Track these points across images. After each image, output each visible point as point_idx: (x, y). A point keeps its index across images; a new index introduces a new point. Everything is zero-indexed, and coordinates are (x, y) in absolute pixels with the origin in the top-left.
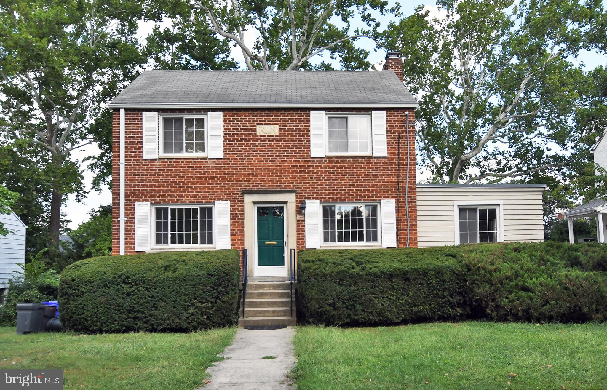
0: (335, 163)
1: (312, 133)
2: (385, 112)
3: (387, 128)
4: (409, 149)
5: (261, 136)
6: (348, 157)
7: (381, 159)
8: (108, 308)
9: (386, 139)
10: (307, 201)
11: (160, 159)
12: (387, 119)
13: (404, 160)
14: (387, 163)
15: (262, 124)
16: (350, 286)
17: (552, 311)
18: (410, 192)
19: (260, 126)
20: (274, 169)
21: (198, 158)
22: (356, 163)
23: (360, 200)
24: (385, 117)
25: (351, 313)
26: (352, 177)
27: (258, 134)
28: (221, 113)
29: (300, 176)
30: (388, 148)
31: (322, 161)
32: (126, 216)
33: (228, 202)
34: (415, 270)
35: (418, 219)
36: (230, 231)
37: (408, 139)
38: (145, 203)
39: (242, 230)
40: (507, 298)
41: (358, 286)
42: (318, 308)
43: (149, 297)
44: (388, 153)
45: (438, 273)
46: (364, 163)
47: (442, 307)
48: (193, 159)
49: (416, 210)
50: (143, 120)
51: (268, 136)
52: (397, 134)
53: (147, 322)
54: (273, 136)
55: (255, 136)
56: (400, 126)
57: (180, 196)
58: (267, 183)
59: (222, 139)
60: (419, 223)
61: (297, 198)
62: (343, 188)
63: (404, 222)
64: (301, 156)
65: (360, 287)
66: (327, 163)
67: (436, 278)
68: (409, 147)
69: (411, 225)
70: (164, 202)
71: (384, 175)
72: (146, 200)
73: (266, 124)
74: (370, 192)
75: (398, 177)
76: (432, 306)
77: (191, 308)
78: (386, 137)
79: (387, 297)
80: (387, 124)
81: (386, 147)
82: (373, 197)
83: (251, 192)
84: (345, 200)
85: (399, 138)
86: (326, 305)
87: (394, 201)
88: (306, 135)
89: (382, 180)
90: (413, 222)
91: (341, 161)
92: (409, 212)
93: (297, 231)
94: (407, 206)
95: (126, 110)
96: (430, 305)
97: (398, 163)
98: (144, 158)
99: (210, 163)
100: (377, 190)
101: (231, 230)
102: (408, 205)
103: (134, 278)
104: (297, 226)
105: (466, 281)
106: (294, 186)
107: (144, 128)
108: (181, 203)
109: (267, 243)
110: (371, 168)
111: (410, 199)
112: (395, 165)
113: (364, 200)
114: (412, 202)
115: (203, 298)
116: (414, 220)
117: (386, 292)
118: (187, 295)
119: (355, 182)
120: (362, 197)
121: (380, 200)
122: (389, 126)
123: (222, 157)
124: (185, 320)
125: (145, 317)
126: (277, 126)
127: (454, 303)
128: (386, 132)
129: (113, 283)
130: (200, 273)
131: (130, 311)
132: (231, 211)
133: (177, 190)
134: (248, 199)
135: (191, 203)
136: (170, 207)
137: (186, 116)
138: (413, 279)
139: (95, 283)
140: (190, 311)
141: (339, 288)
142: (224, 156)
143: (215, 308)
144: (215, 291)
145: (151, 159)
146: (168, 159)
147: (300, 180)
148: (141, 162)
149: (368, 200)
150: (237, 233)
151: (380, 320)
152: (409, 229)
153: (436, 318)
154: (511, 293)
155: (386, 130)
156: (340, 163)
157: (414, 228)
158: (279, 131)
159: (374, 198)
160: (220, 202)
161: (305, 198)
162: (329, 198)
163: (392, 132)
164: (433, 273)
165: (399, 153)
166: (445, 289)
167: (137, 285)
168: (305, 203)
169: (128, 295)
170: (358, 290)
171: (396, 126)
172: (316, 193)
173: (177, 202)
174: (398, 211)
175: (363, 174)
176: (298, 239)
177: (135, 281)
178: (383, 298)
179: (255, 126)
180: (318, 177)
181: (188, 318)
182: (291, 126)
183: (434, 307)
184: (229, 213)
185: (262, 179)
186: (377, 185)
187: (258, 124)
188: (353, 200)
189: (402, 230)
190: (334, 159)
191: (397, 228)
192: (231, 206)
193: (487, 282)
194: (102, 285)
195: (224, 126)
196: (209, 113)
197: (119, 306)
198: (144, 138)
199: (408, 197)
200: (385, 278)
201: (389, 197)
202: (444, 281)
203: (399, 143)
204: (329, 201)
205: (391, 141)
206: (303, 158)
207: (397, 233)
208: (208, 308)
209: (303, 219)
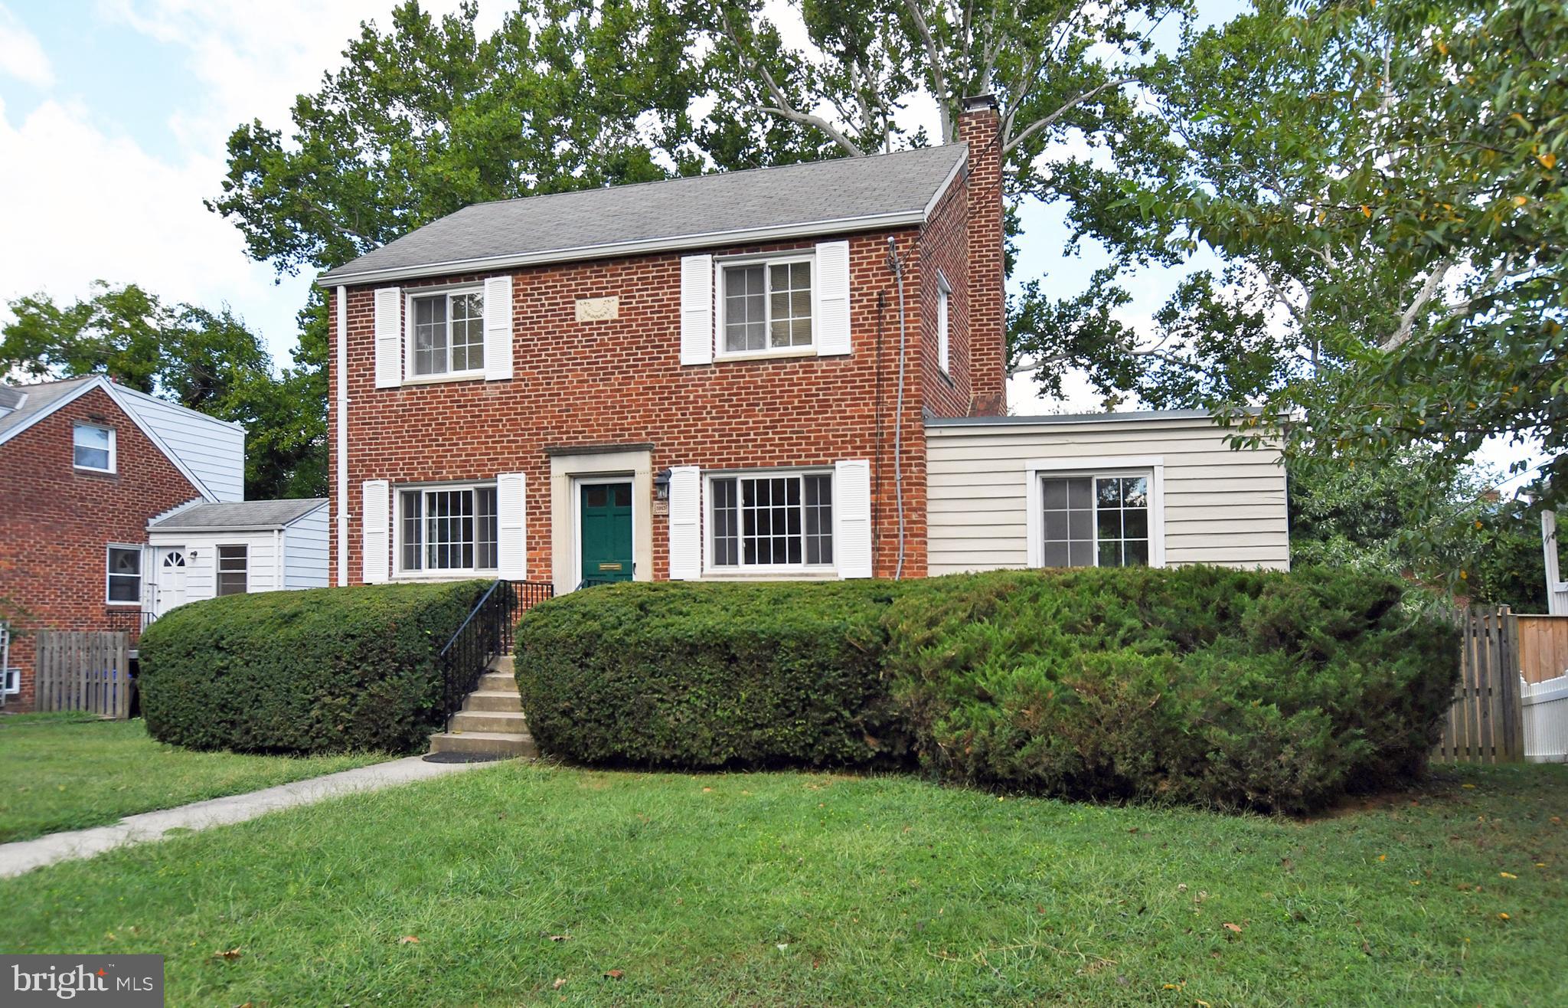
0: (733, 377)
1: (683, 310)
2: (845, 244)
3: (852, 283)
4: (902, 332)
5: (583, 324)
6: (762, 361)
7: (837, 360)
8: (191, 700)
9: (848, 311)
10: (673, 469)
11: (405, 387)
12: (851, 259)
13: (893, 360)
14: (852, 369)
15: (584, 297)
16: (603, 670)
17: (1037, 764)
18: (906, 439)
19: (583, 301)
20: (609, 397)
21: (467, 382)
22: (778, 374)
23: (790, 463)
24: (847, 256)
25: (609, 736)
26: (771, 407)
27: (578, 320)
28: (508, 280)
29: (661, 410)
30: (853, 332)
31: (705, 373)
32: (350, 510)
33: (522, 476)
34: (753, 636)
35: (929, 508)
36: (524, 540)
37: (902, 307)
38: (380, 482)
39: (547, 538)
40: (947, 719)
41: (620, 671)
42: (542, 720)
43: (249, 679)
44: (853, 345)
45: (806, 645)
46: (797, 372)
47: (827, 734)
48: (461, 383)
49: (924, 485)
50: (376, 307)
51: (598, 323)
52: (875, 296)
53: (248, 732)
54: (606, 322)
55: (572, 326)
56: (883, 274)
57: (439, 466)
58: (594, 431)
59: (511, 336)
60: (931, 519)
61: (654, 463)
62: (752, 436)
63: (892, 517)
64: (663, 364)
65: (624, 674)
66: (717, 378)
67: (803, 657)
68: (902, 326)
69: (909, 522)
70: (412, 480)
71: (843, 400)
72: (381, 476)
73: (593, 296)
74: (812, 444)
75: (878, 404)
76: (799, 729)
77: (317, 705)
78: (848, 305)
79: (688, 702)
80: (852, 272)
81: (848, 329)
82: (818, 456)
83: (563, 453)
84: (755, 465)
85: (880, 305)
86: (556, 714)
87: (866, 463)
88: (671, 313)
89: (840, 412)
90: (914, 517)
91: (747, 370)
92: (902, 491)
93: (654, 540)
94: (898, 476)
95: (349, 288)
96: (795, 726)
97: (878, 368)
98: (378, 386)
99: (490, 392)
100: (826, 437)
101: (528, 538)
102: (902, 472)
103: (230, 639)
104: (655, 528)
105: (879, 667)
106: (648, 434)
107: (376, 323)
108: (441, 479)
109: (603, 566)
110: (813, 384)
111: (908, 458)
112: (871, 374)
113: (797, 463)
114: (910, 465)
115: (334, 685)
116: (915, 510)
117: (685, 688)
118: (307, 677)
119: (779, 421)
120: (794, 457)
121: (833, 462)
122: (857, 277)
123: (510, 376)
124: (307, 732)
125: (246, 722)
126: (616, 299)
127: (857, 725)
128: (848, 293)
129: (200, 650)
130: (332, 632)
131: (223, 707)
132: (528, 496)
133: (434, 451)
134: (560, 467)
135: (458, 480)
136: (425, 490)
137: (452, 292)
138: (746, 659)
139: (173, 649)
140: (313, 713)
141: (581, 676)
142: (515, 375)
143: (356, 709)
144: (354, 672)
145: (390, 389)
146: (418, 386)
147: (661, 421)
148: (375, 396)
149: (808, 463)
150: (537, 543)
151: (675, 756)
152: (902, 533)
153: (816, 761)
154: (956, 704)
155: (848, 287)
156: (744, 376)
157: (918, 532)
158: (620, 310)
159: (822, 458)
160: (508, 475)
161: (671, 462)
162: (720, 460)
163: (865, 291)
164: (793, 644)
165: (879, 343)
166: (827, 689)
167: (234, 653)
168: (670, 475)
169: (219, 673)
170: (619, 680)
171: (874, 275)
172: (692, 449)
173: (433, 479)
174: (876, 487)
175: (796, 401)
176: (655, 558)
177: (231, 644)
178: (680, 702)
179: (573, 302)
180: (698, 410)
181: (311, 726)
182: (641, 296)
183: (803, 733)
184: (524, 500)
185: (586, 422)
186: (828, 425)
187: (579, 297)
188: (772, 464)
189: (885, 536)
190: (731, 367)
191: (874, 531)
192: (528, 485)
193: (911, 673)
194: (183, 652)
195: (514, 308)
196: (487, 281)
197: (206, 696)
198: (377, 344)
199: (901, 452)
200: (679, 653)
201: (855, 454)
202: (823, 667)
203: (879, 318)
204: (720, 466)
205: (862, 313)
206: (666, 370)
207: (873, 543)
208: (344, 708)
209: (665, 512)
